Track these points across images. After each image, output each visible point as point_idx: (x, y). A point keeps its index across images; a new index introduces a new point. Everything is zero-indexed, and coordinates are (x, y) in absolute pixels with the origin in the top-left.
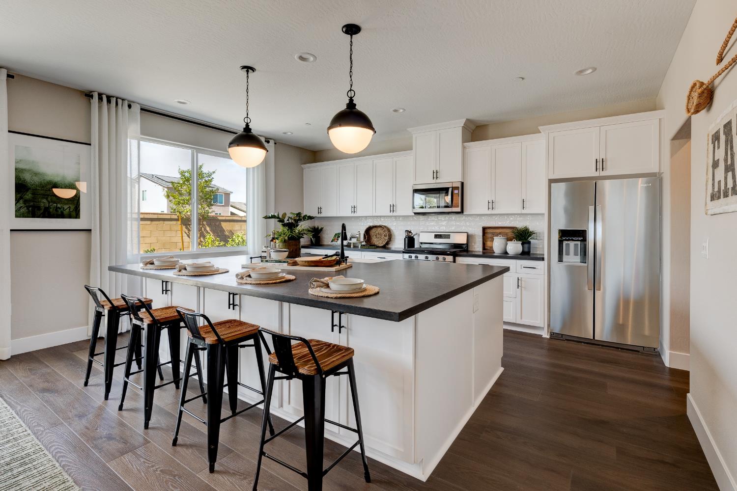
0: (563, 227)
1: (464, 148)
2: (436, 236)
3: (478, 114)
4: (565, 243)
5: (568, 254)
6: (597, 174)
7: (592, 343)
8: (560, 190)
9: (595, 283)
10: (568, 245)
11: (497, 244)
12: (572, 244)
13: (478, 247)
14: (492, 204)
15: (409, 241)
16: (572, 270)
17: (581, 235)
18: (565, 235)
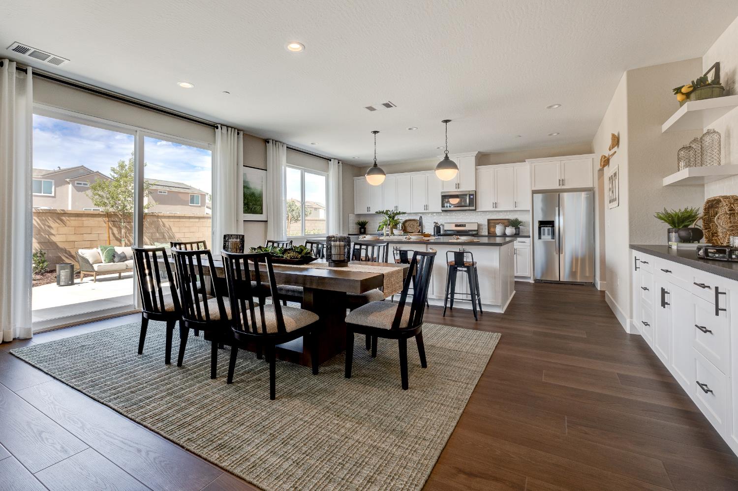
0: (541, 220)
1: (476, 169)
2: (456, 226)
3: (484, 149)
4: (542, 228)
5: (544, 235)
6: (560, 188)
7: (559, 283)
8: (539, 198)
9: (560, 250)
10: (544, 230)
11: (499, 230)
12: (546, 229)
13: (485, 232)
14: (495, 205)
15: (437, 229)
16: (546, 243)
17: (551, 224)
18: (542, 224)
